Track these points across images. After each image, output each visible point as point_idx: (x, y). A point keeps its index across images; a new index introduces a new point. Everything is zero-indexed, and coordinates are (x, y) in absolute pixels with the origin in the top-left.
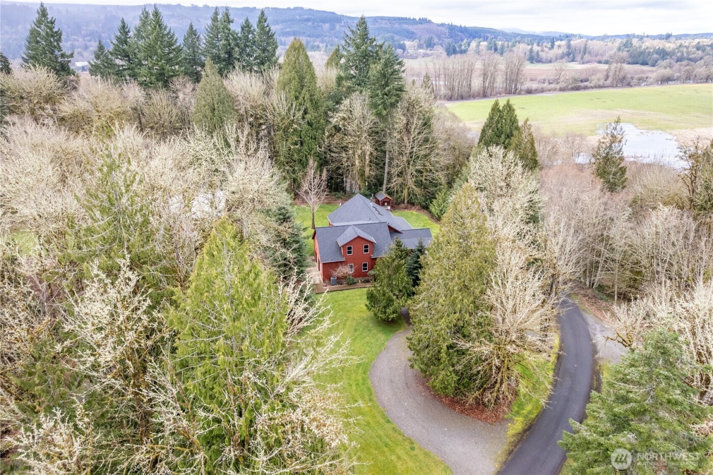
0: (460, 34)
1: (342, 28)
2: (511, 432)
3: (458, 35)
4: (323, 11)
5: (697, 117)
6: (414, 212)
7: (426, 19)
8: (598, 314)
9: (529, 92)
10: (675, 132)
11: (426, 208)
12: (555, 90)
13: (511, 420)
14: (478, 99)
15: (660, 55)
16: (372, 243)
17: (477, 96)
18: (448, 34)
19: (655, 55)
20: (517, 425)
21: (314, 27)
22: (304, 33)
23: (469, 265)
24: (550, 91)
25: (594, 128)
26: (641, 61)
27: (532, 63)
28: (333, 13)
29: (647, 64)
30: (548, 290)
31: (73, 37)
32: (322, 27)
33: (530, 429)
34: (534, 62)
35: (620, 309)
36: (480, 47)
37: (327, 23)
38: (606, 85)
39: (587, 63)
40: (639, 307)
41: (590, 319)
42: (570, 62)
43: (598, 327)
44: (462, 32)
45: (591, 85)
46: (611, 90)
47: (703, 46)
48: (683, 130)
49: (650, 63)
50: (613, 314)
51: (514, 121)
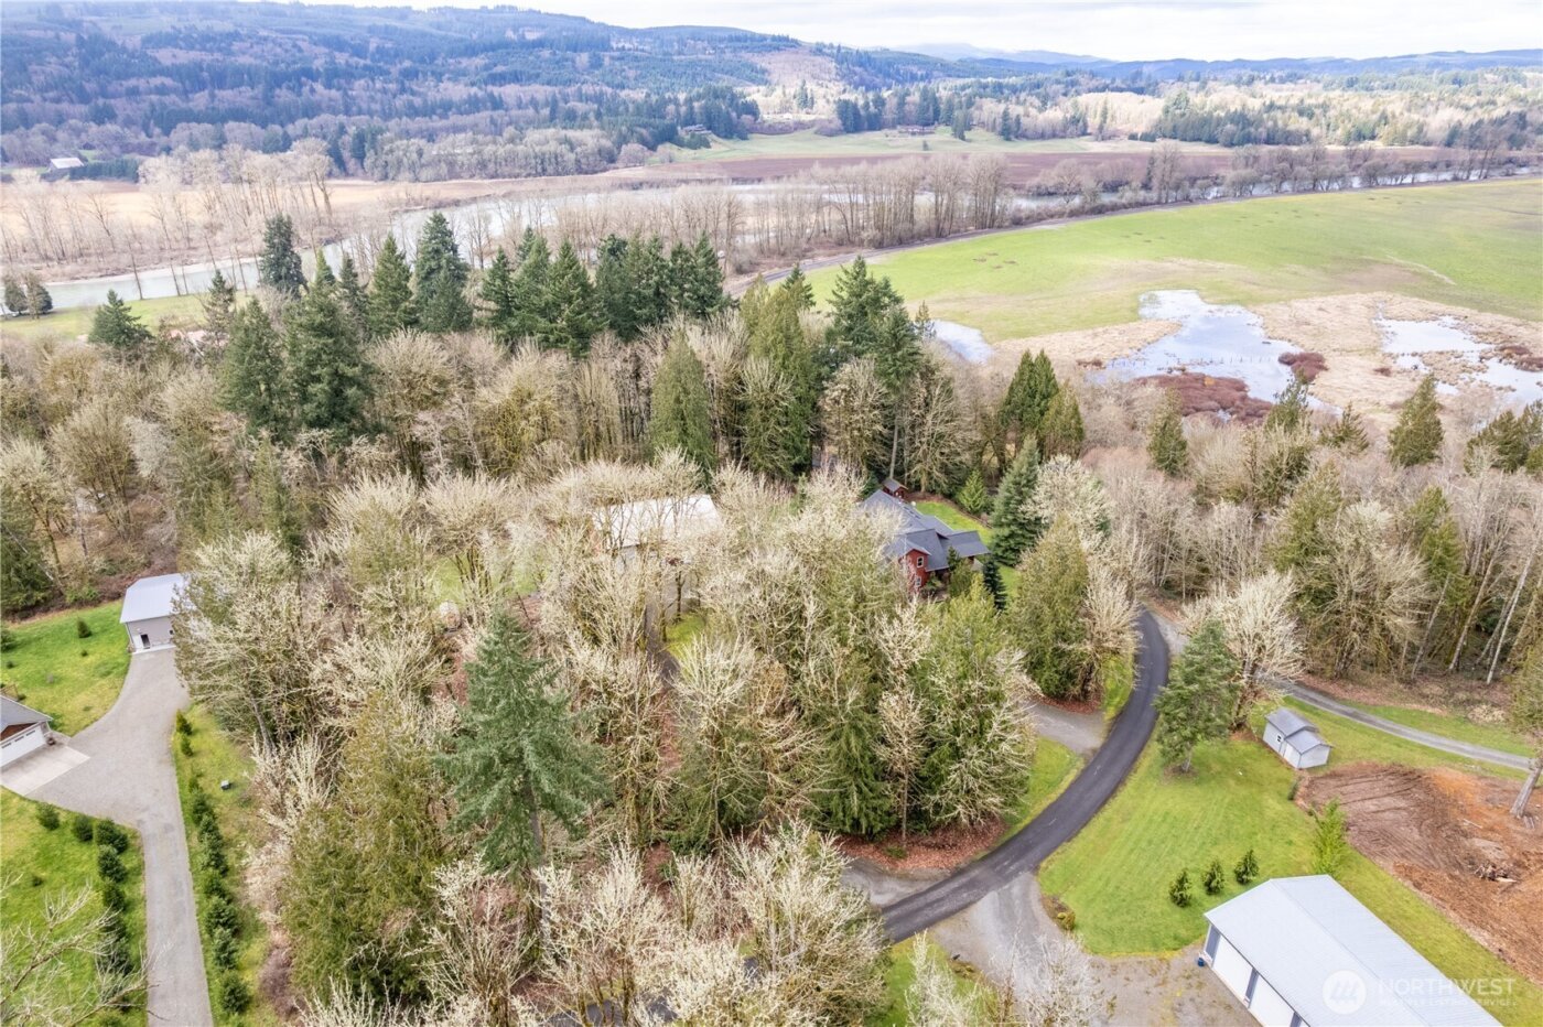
0: (857, 69)
1: (617, 63)
2: (1106, 718)
3: (856, 74)
4: (561, 16)
5: (1296, 273)
6: (937, 504)
7: (786, 39)
8: (1168, 614)
9: (1018, 222)
10: (1261, 309)
11: (949, 496)
12: (1061, 215)
13: (1105, 709)
14: (928, 243)
15: (1237, 124)
16: (926, 555)
17: (926, 236)
18: (834, 71)
19: (1229, 126)
20: (1111, 713)
21: (557, 63)
22: (538, 76)
23: (1068, 580)
24: (1052, 216)
25: (1134, 304)
26: (1205, 137)
27: (1008, 139)
28: (583, 19)
29: (1216, 142)
30: (1129, 596)
31: (17, 92)
32: (574, 62)
33: (1121, 715)
34: (1012, 137)
35: (1187, 609)
36: (907, 108)
37: (581, 51)
38: (1148, 201)
39: (1109, 138)
40: (1202, 603)
41: (1161, 621)
42: (1079, 136)
43: (1169, 627)
44: (861, 65)
45: (1124, 201)
46: (1159, 212)
47: (1310, 107)
48: (1273, 306)
49: (1220, 140)
50: (1182, 613)
51: (1050, 379)
